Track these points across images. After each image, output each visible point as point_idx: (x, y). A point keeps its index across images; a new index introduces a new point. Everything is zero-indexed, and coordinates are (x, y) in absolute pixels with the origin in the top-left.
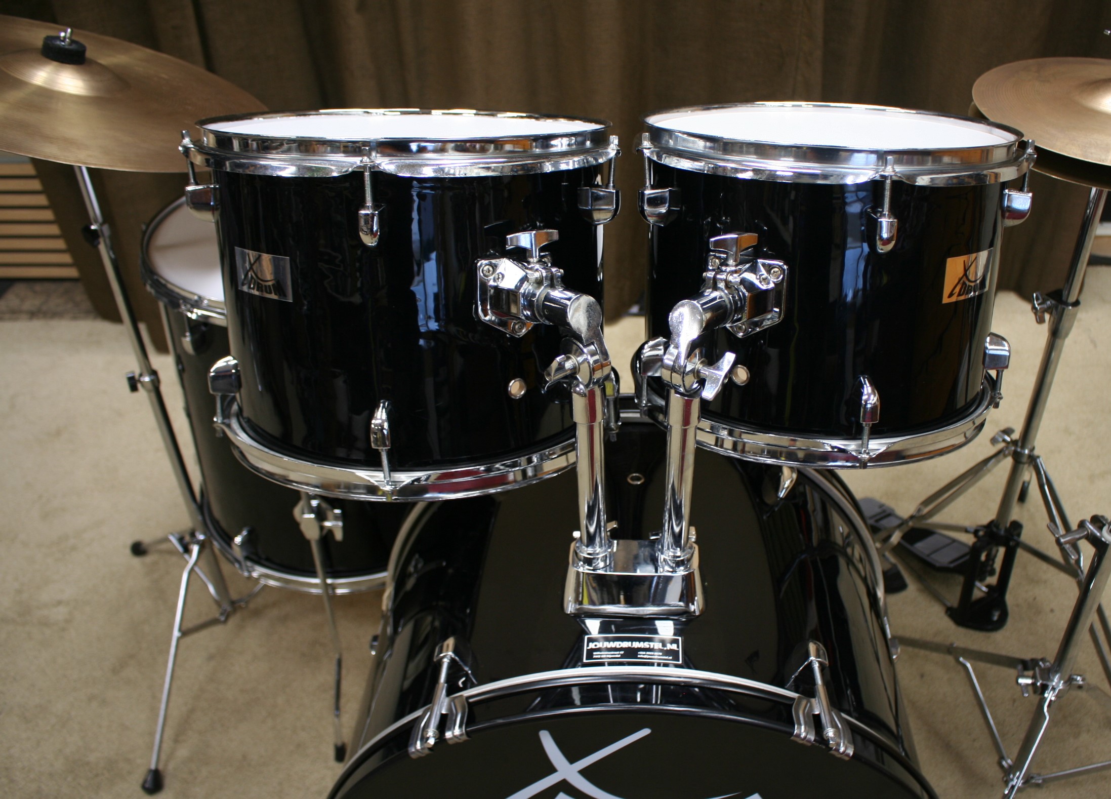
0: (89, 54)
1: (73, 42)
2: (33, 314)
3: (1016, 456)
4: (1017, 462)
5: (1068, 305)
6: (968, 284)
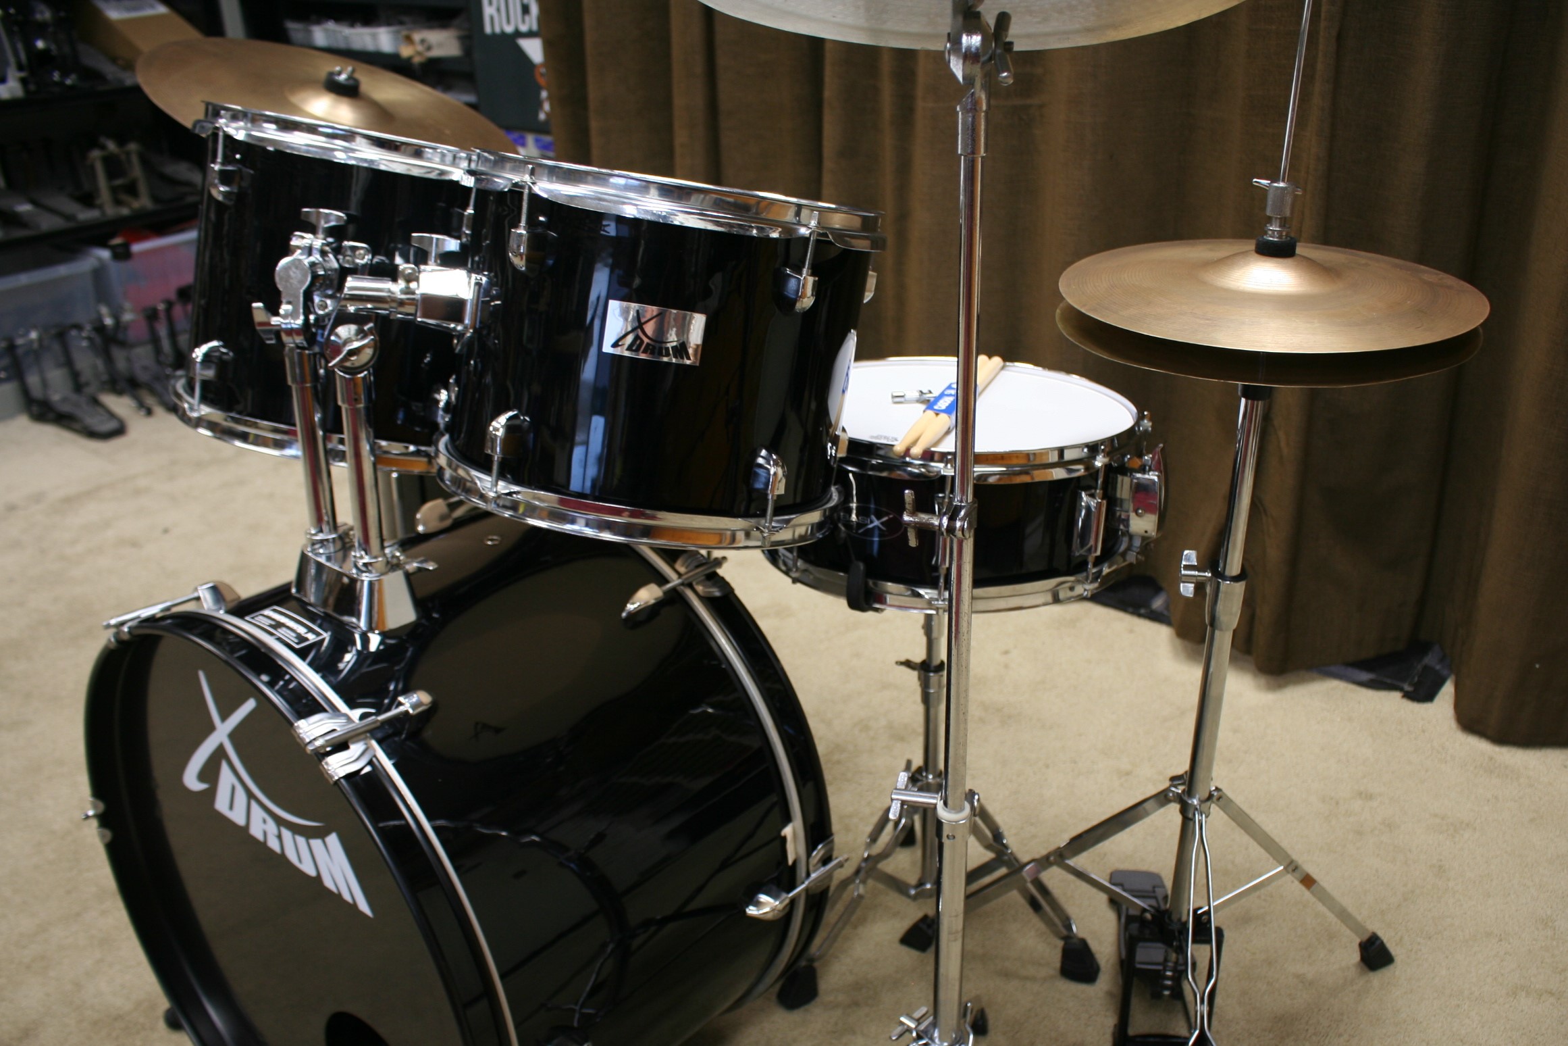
0: (363, 89)
1: (350, 77)
3: (1185, 809)
4: (1187, 821)
5: (1224, 578)
6: (646, 340)
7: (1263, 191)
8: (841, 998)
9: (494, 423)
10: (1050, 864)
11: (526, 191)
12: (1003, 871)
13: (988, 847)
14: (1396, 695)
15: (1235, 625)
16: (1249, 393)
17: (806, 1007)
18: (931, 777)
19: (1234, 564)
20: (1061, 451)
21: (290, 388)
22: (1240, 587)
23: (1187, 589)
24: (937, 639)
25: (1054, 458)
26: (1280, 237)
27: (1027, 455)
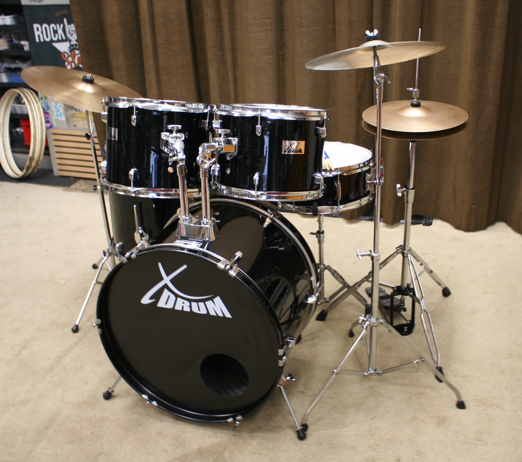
0: (95, 81)
1: (91, 77)
2: (83, 191)
3: (403, 254)
4: (404, 257)
5: (410, 189)
6: (292, 149)
7: (411, 92)
8: (308, 338)
9: (254, 177)
10: (364, 281)
11: (259, 116)
12: (346, 289)
13: (341, 283)
14: (421, 225)
15: (412, 202)
16: (412, 141)
17: (300, 342)
18: (322, 266)
19: (411, 186)
20: (359, 164)
21: (178, 176)
22: (413, 191)
23: (399, 194)
24: (322, 224)
25: (358, 167)
26: (417, 102)
27: (350, 167)
